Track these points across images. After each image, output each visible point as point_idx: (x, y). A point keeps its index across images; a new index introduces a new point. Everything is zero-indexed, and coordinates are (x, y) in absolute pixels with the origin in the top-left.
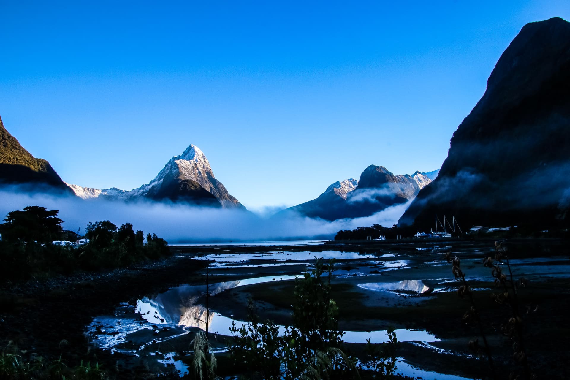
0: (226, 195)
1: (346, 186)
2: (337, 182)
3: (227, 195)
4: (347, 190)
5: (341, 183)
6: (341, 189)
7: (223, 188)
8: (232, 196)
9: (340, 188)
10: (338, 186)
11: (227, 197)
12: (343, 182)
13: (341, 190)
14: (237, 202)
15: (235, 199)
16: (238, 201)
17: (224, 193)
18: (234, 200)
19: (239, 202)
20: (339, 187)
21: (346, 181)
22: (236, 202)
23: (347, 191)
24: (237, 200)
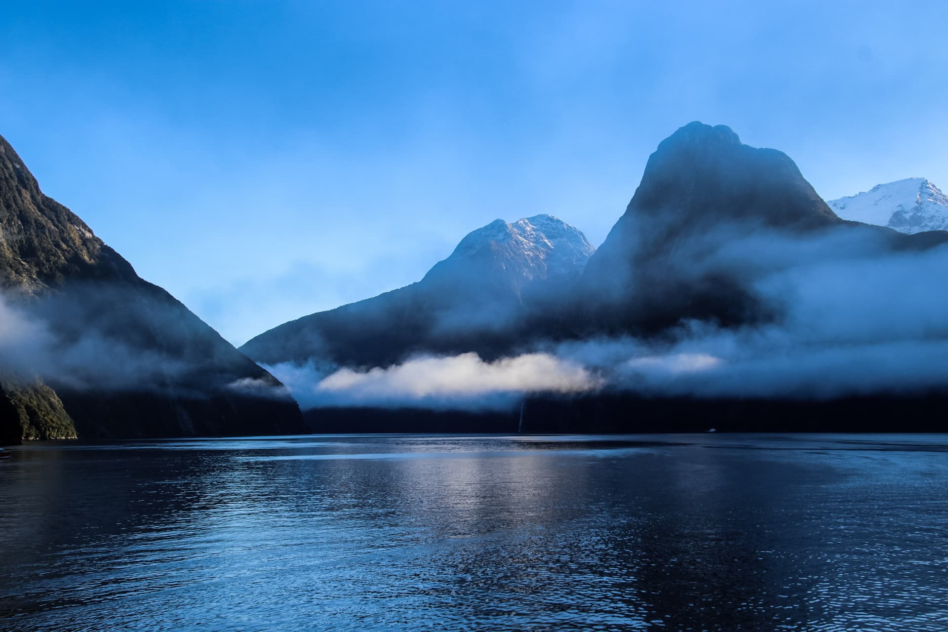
0: (26, 195)
1: (525, 238)
2: (497, 221)
3: (32, 197)
4: (531, 254)
5: (509, 226)
6: (511, 247)
7: (11, 161)
8: (58, 204)
9: (508, 243)
10: (501, 236)
11: (33, 208)
12: (516, 225)
13: (512, 251)
14: (88, 235)
15: (73, 219)
16: (90, 231)
17: (14, 183)
18: (69, 225)
19: (98, 240)
20: (504, 239)
21: (525, 223)
22: (82, 237)
23: (528, 255)
24: (85, 226)
